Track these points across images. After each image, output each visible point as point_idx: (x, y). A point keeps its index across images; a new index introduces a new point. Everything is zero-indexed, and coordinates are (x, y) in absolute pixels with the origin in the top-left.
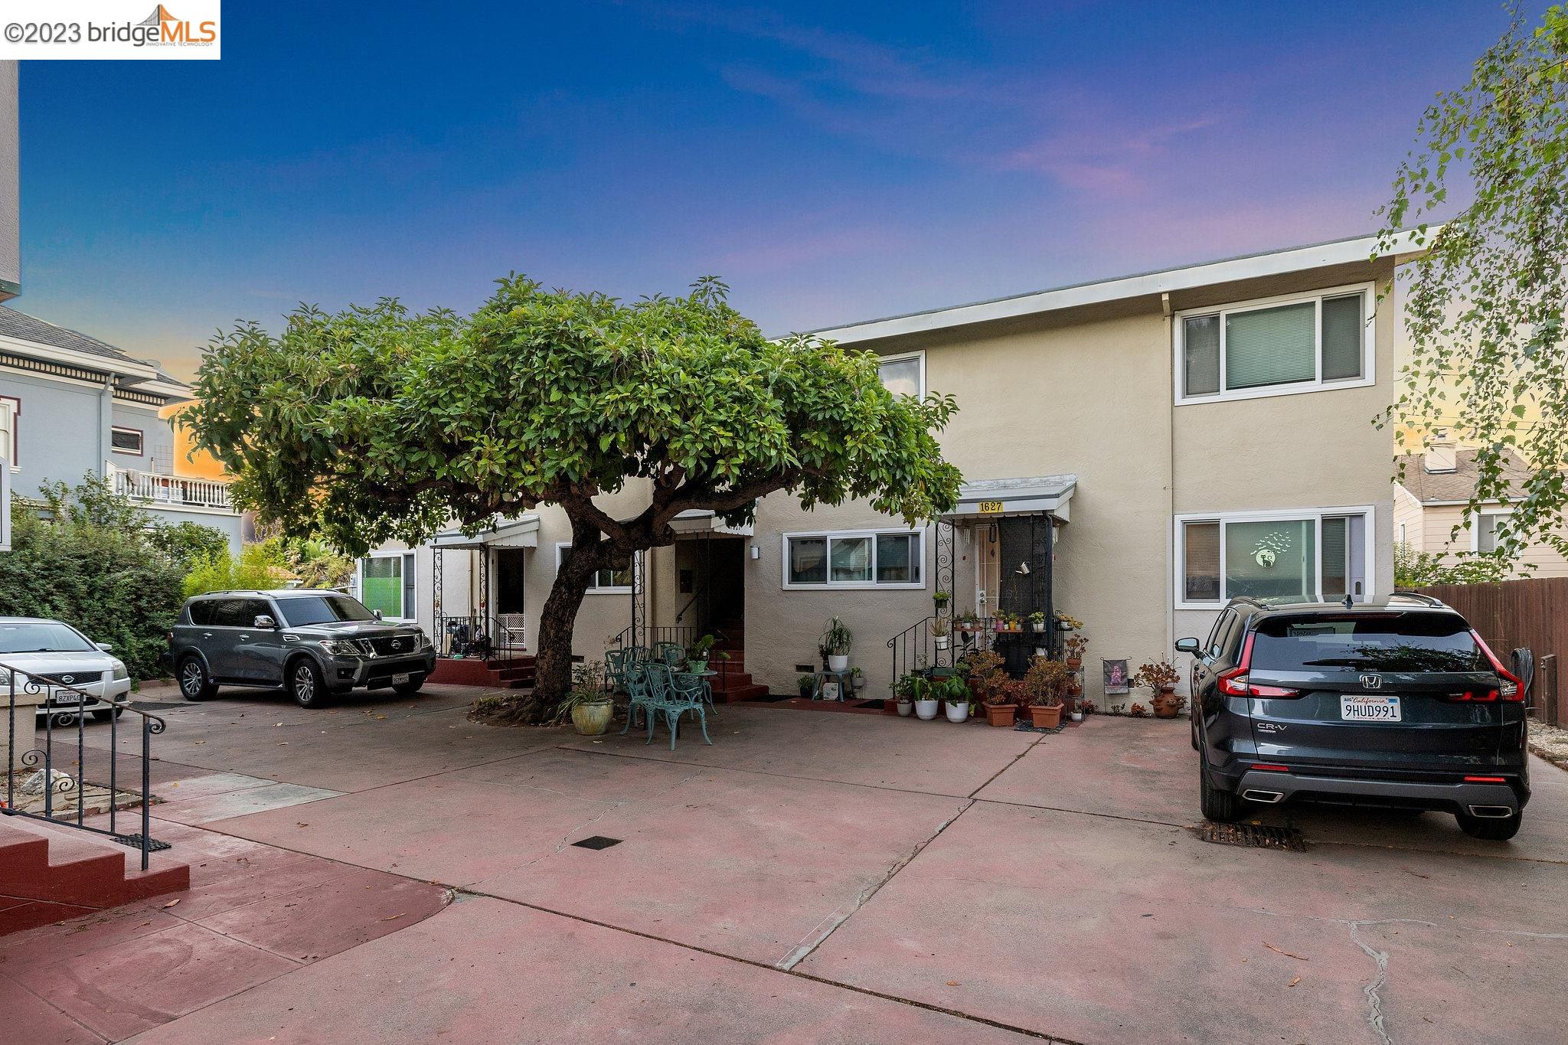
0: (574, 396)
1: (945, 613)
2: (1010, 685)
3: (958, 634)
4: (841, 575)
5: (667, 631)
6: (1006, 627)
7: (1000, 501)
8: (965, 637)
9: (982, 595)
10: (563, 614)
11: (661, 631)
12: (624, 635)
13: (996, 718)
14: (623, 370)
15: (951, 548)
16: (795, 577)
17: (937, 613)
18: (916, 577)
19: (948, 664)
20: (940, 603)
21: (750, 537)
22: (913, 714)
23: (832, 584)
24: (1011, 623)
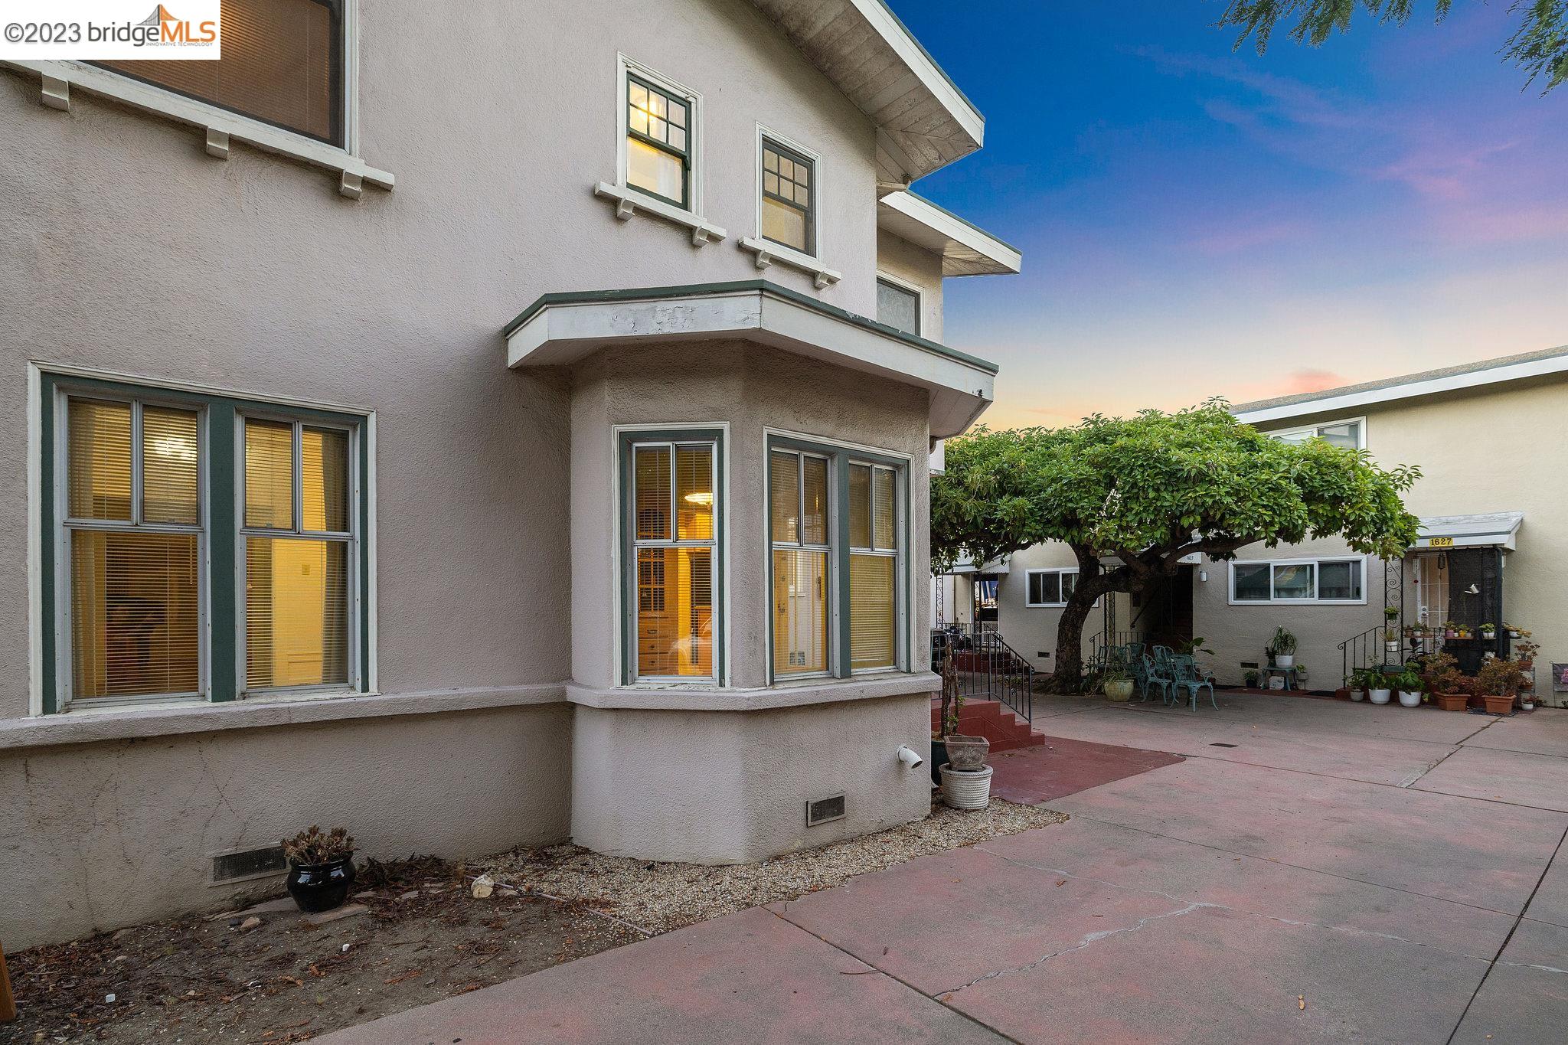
1: (1394, 625)
2: (1464, 680)
3: (1407, 641)
4: (1283, 593)
5: (1123, 635)
6: (1456, 635)
7: (1450, 538)
8: (1414, 642)
9: (1424, 610)
11: (1117, 635)
13: (1449, 704)
15: (1400, 575)
16: (1239, 594)
17: (1386, 623)
18: (1357, 594)
19: (1398, 663)
20: (1391, 615)
21: (1197, 564)
22: (1366, 699)
23: (1274, 600)
24: (1461, 631)
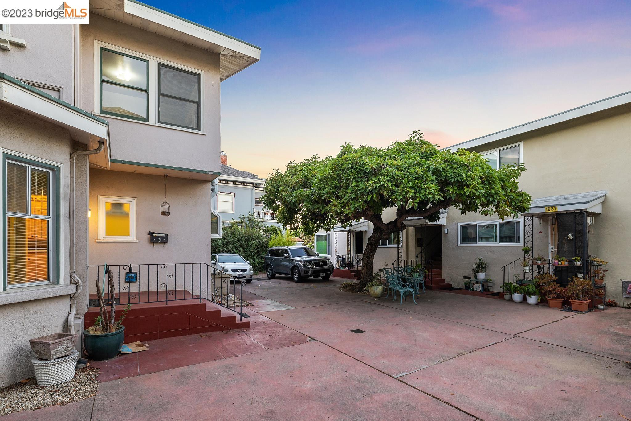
0: (360, 184)
1: (529, 257)
2: (560, 290)
3: (535, 266)
4: (484, 240)
5: (413, 261)
6: (560, 263)
7: (556, 206)
8: (539, 267)
9: (552, 248)
10: (370, 255)
11: (410, 261)
12: (395, 262)
13: (551, 304)
14: (376, 172)
15: (532, 229)
16: (463, 240)
17: (524, 256)
18: (518, 240)
19: (530, 279)
20: (526, 252)
21: (444, 225)
22: (511, 300)
23: (479, 244)
24: (562, 261)
